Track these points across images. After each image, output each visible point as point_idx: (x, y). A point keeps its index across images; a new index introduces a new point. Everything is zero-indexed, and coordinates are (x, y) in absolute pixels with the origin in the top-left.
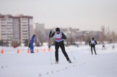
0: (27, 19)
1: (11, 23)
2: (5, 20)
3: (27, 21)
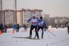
0: (39, 11)
1: (30, 14)
2: (26, 12)
3: (39, 13)
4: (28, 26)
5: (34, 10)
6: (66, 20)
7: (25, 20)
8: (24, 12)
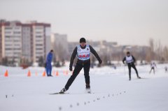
0: (42, 27)
1: (19, 33)
2: (11, 28)
3: (42, 30)
4: (14, 62)
5: (29, 23)
6: (106, 49)
7: (8, 47)
8: (6, 29)
